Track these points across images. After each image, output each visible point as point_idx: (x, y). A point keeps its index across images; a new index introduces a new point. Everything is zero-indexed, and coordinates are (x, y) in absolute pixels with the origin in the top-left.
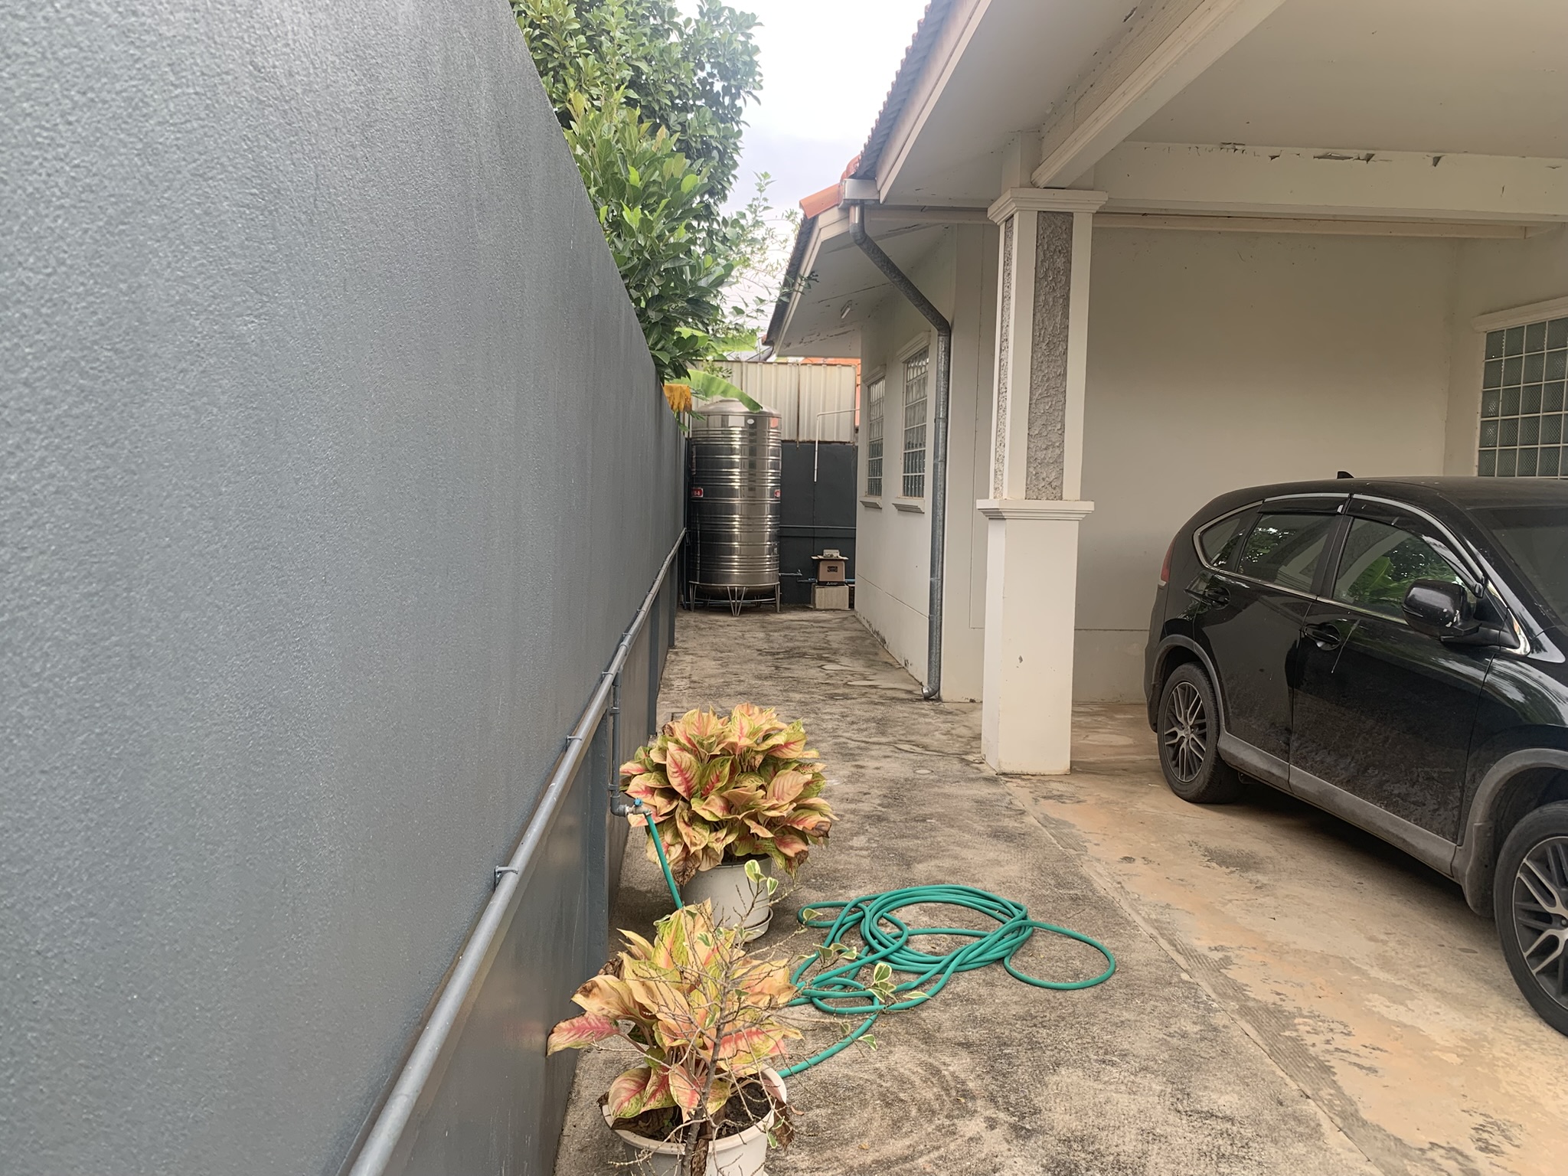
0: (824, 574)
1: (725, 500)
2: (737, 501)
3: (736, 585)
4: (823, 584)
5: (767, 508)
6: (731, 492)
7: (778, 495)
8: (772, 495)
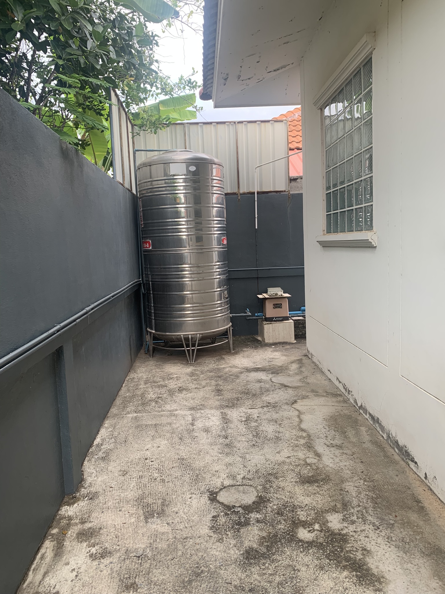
0: (270, 311)
1: (173, 250)
2: (186, 251)
3: (190, 333)
4: (270, 320)
5: (215, 256)
6: (179, 242)
7: (225, 242)
8: (219, 242)
